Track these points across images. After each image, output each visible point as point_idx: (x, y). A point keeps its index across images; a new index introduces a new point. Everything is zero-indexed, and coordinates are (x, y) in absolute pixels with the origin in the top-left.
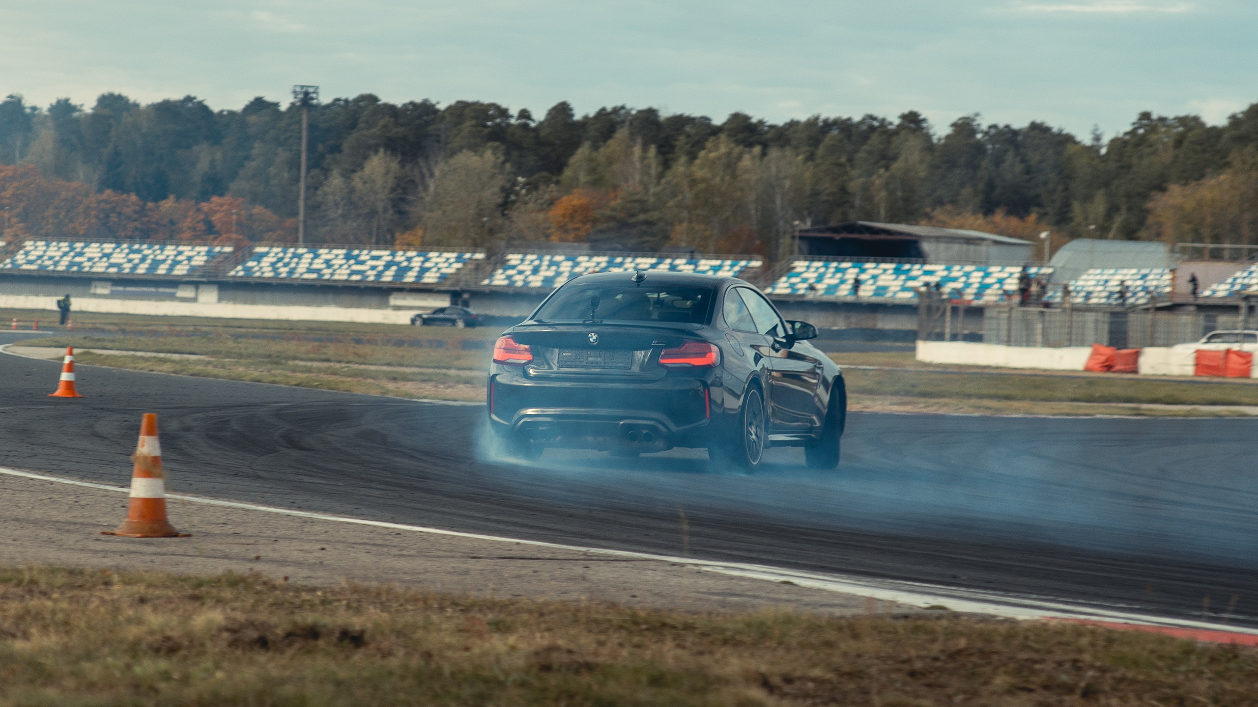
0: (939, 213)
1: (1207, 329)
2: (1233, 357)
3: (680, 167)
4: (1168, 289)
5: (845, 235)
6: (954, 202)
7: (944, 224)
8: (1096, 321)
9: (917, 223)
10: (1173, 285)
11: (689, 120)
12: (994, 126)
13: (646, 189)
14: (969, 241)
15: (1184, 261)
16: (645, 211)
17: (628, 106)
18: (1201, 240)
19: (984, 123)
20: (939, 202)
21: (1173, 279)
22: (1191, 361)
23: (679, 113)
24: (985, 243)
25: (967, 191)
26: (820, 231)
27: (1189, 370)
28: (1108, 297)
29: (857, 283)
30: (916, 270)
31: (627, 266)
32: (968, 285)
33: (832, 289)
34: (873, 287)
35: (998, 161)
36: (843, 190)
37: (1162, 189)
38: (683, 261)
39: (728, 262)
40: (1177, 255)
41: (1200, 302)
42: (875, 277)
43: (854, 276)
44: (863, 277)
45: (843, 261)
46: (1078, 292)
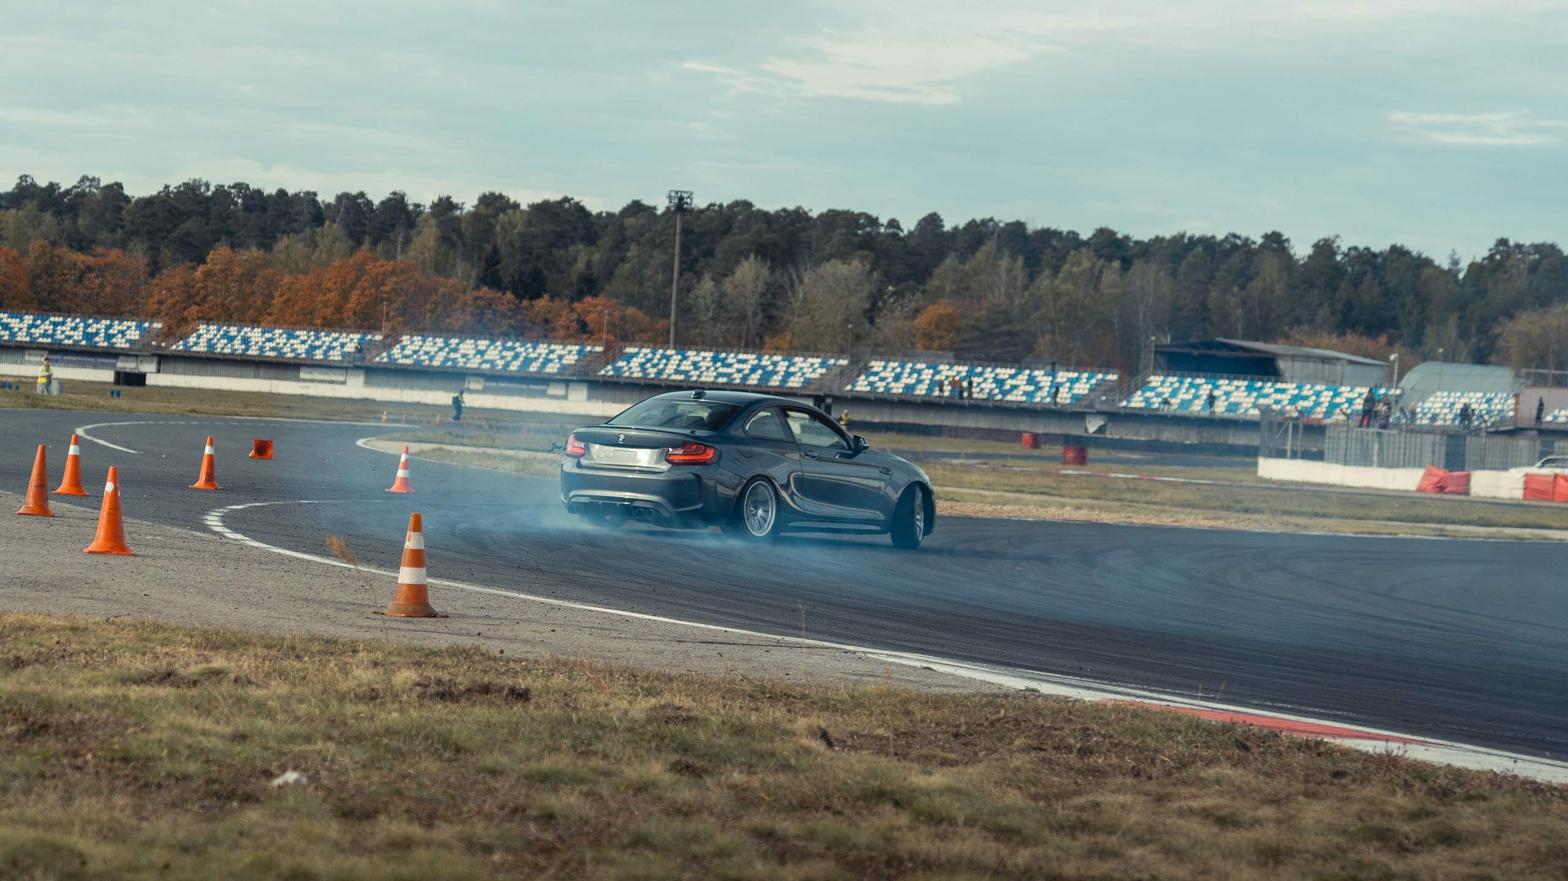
0: (1296, 333)
1: (1543, 454)
2: (1561, 482)
3: (1044, 281)
4: (1512, 414)
5: (1203, 351)
6: (1311, 322)
7: (1301, 344)
8: (1434, 443)
9: (1275, 342)
10: (1516, 410)
11: (1057, 234)
12: (1355, 248)
13: (1012, 302)
14: (1325, 360)
15: (1527, 386)
16: (1009, 322)
17: (996, 219)
18: (1546, 366)
19: (1344, 245)
20: (1297, 322)
21: (1517, 403)
22: (1520, 484)
23: (1045, 227)
24: (1339, 363)
25: (1324, 311)
26: (1178, 346)
27: (1519, 494)
29: (1212, 399)
30: (1268, 388)
31: (987, 375)
32: (1317, 404)
33: (1185, 404)
34: (1226, 404)
35: (1356, 282)
36: (1204, 306)
37: (1511, 316)
38: (1042, 372)
39: (1086, 375)
40: (1522, 380)
42: (1228, 394)
43: (1208, 392)
44: (1216, 393)
45: (1198, 377)
46: (1425, 414)
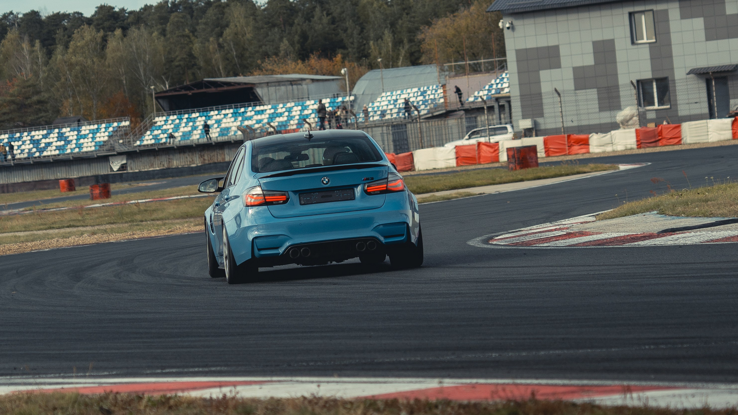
0: (267, 65)
1: (469, 128)
2: (484, 148)
3: (59, 55)
4: (442, 100)
5: (196, 91)
6: (277, 54)
7: (273, 72)
8: (382, 134)
9: (252, 74)
10: (445, 97)
11: (65, 16)
13: (36, 74)
14: (292, 82)
15: (450, 77)
16: (38, 93)
17: (15, 12)
18: (463, 59)
20: (266, 55)
21: (444, 92)
22: (453, 155)
23: (56, 12)
24: (304, 82)
25: (285, 45)
26: (175, 90)
27: (453, 163)
28: (398, 113)
29: (207, 128)
30: (250, 111)
31: (25, 138)
32: (290, 118)
33: (185, 135)
34: (218, 130)
35: (308, 17)
36: (191, 55)
37: (429, 24)
38: (69, 129)
39: (104, 125)
40: (446, 73)
41: (466, 106)
42: (218, 122)
43: (203, 123)
44: (209, 122)
45: (193, 112)
